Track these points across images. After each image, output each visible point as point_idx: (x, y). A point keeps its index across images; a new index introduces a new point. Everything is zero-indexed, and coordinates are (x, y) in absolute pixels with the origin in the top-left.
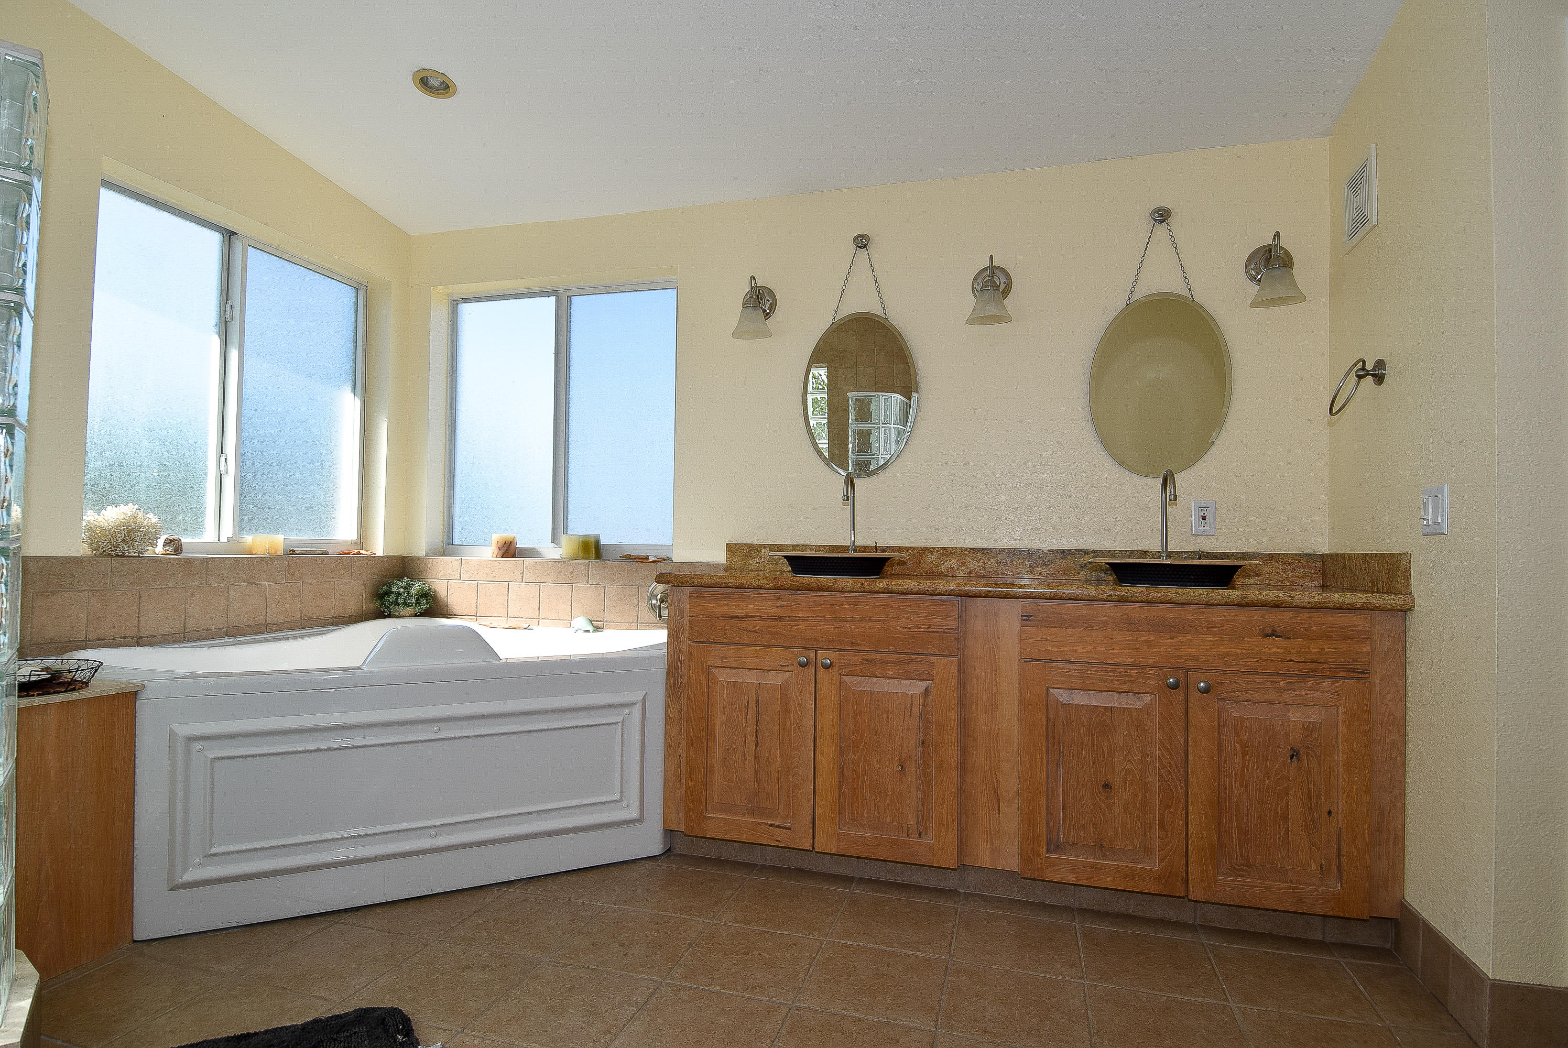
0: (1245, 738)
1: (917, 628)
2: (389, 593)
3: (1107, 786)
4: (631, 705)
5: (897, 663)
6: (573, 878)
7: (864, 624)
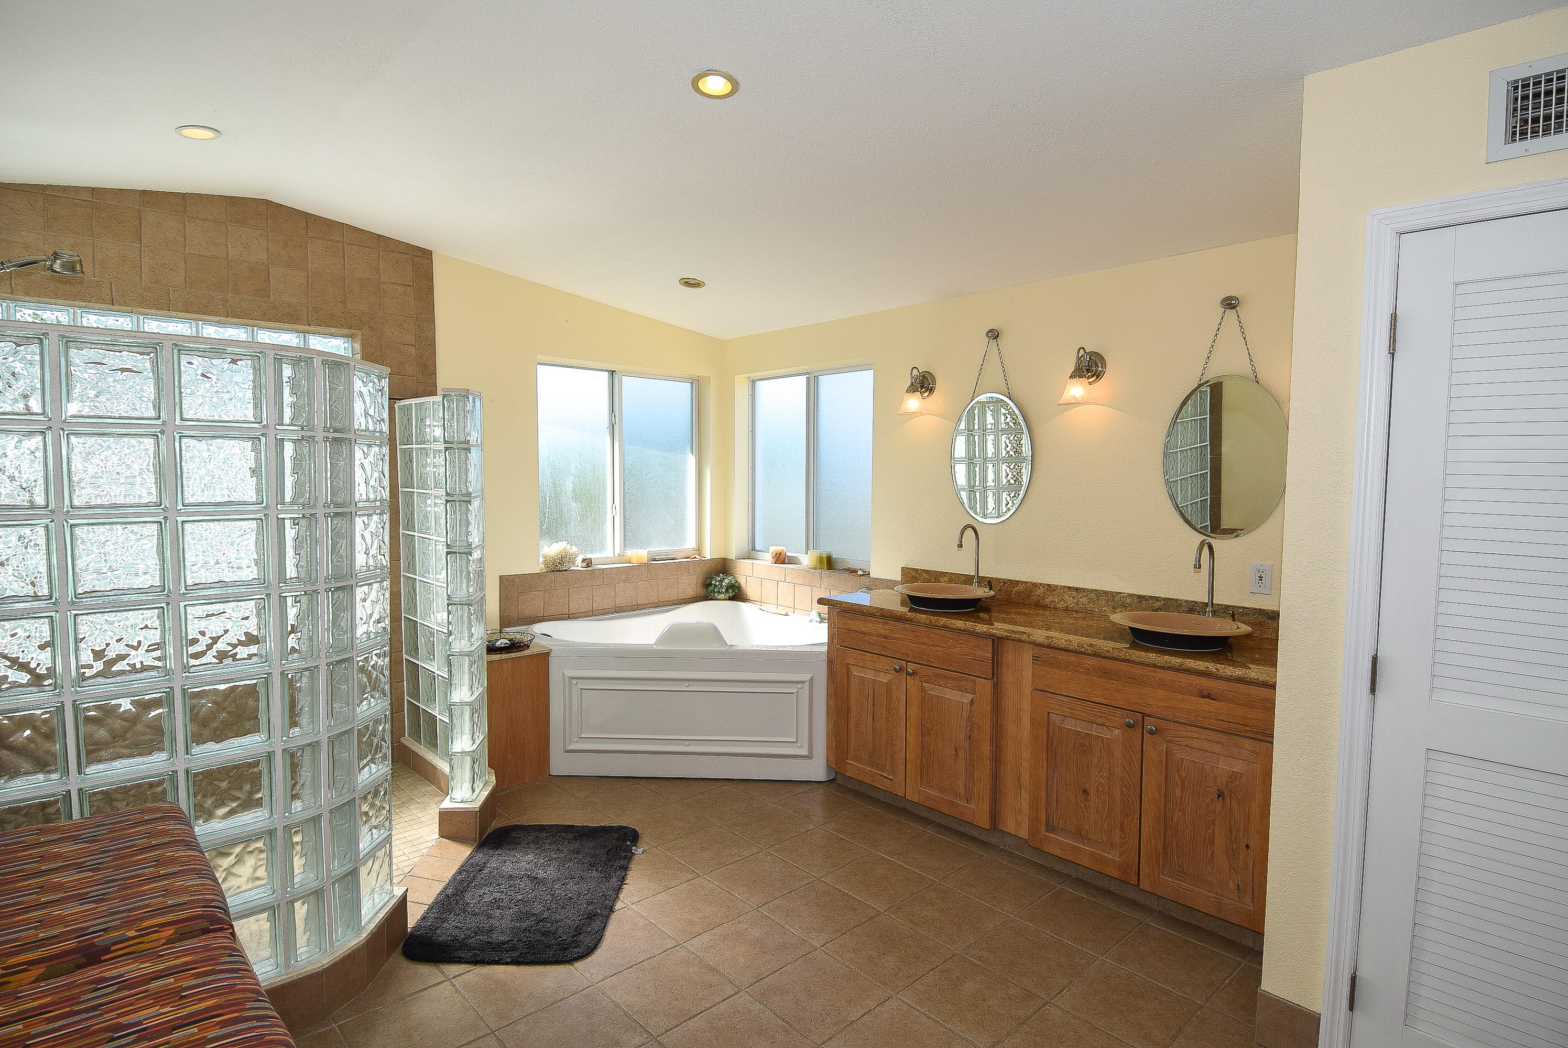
0: (1184, 775)
1: (967, 656)
2: (710, 584)
3: (1085, 792)
4: (803, 682)
5: (954, 679)
6: (766, 785)
7: (935, 648)
